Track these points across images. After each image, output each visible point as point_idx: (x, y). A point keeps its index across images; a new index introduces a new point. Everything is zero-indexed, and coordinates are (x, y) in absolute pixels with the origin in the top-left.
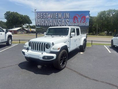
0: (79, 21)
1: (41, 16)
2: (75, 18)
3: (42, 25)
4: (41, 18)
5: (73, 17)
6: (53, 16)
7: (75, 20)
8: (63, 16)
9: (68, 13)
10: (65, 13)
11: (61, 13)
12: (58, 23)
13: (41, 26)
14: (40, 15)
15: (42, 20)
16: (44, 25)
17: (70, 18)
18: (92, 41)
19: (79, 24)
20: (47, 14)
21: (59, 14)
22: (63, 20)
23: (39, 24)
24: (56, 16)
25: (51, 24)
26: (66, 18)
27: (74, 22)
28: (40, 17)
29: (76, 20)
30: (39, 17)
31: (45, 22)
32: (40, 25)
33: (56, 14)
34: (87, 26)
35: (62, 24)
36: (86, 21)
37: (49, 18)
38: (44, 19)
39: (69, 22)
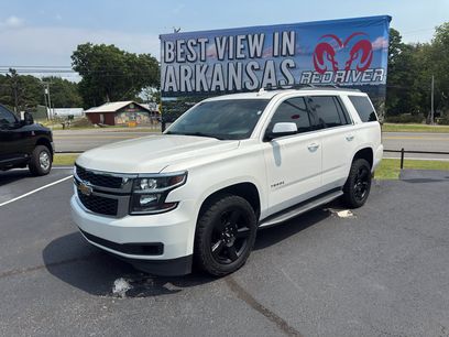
0: (341, 65)
1: (180, 51)
2: (322, 51)
3: (183, 90)
4: (179, 59)
5: (313, 49)
6: (227, 52)
7: (322, 63)
8: (268, 49)
9: (293, 33)
10: (277, 35)
11: (262, 35)
12: (246, 79)
13: (179, 93)
14: (175, 49)
15: (183, 68)
16: (189, 90)
17: (300, 54)
18: (403, 152)
19: (339, 80)
20: (203, 41)
21: (250, 37)
22: (270, 65)
23: (171, 84)
24: (240, 46)
25: (221, 83)
26: (284, 53)
27: (318, 69)
28: (176, 57)
29: (325, 58)
30: (172, 59)
31: (194, 76)
32: (175, 90)
33: (239, 38)
34: (377, 83)
35: (266, 81)
36: (372, 65)
37: (209, 59)
38: (193, 65)
39: (297, 72)
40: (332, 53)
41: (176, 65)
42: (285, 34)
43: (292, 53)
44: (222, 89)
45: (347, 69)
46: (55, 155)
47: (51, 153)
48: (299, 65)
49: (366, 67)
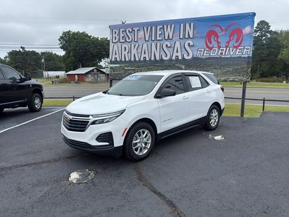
1: (122, 35)
3: (123, 59)
5: (205, 34)
6: (151, 36)
8: (177, 33)
9: (192, 24)
10: (182, 25)
11: (173, 26)
12: (163, 53)
13: (121, 62)
14: (119, 34)
15: (123, 46)
16: (127, 60)
17: (196, 37)
18: (264, 100)
19: (221, 54)
20: (136, 29)
21: (165, 27)
22: (178, 44)
23: (116, 56)
24: (159, 32)
25: (146, 56)
28: (119, 39)
30: (117, 40)
31: (130, 52)
32: (118, 60)
33: (158, 28)
34: (246, 56)
35: (175, 54)
36: (243, 44)
37: (139, 41)
38: (129, 44)
39: (195, 49)
41: (119, 44)
42: (187, 25)
43: (191, 36)
44: (147, 59)
45: (226, 47)
46: (44, 100)
47: (41, 98)
48: (196, 44)
49: (239, 46)
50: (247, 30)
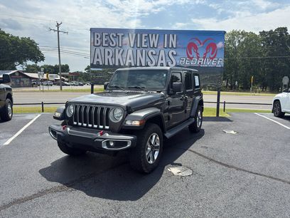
2: (191, 47)
3: (106, 64)
5: (186, 46)
6: (136, 42)
7: (191, 53)
8: (161, 43)
9: (175, 36)
10: (166, 35)
11: (158, 35)
12: (148, 60)
13: (104, 66)
14: (101, 38)
15: (107, 50)
16: (111, 64)
17: (179, 48)
19: (200, 63)
20: (120, 35)
21: (150, 35)
22: (162, 53)
23: (98, 60)
24: (144, 40)
25: (132, 61)
26: (170, 46)
27: (189, 57)
28: (102, 43)
29: (192, 51)
30: (99, 44)
31: (114, 56)
32: (101, 64)
33: (144, 35)
34: (220, 66)
35: (160, 62)
36: (217, 56)
37: (124, 46)
38: (113, 49)
39: (177, 57)
40: (196, 48)
41: (102, 48)
42: (171, 36)
44: (133, 65)
45: (204, 58)
48: (179, 53)
49: (214, 57)
50: (220, 45)
